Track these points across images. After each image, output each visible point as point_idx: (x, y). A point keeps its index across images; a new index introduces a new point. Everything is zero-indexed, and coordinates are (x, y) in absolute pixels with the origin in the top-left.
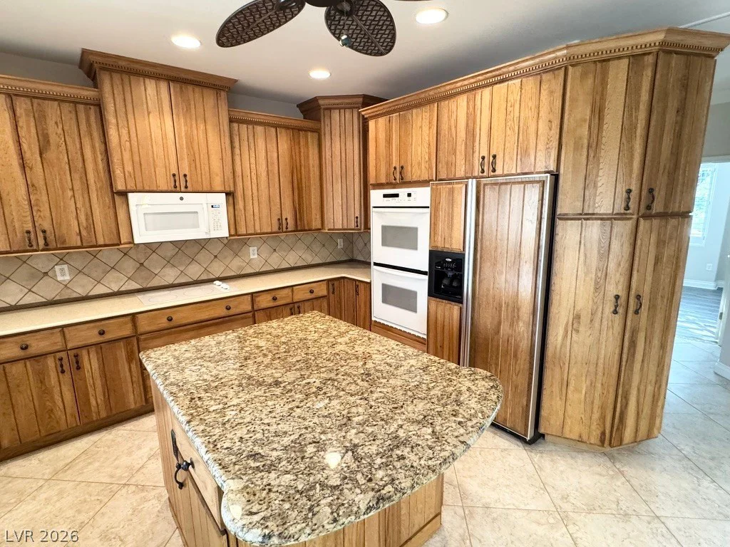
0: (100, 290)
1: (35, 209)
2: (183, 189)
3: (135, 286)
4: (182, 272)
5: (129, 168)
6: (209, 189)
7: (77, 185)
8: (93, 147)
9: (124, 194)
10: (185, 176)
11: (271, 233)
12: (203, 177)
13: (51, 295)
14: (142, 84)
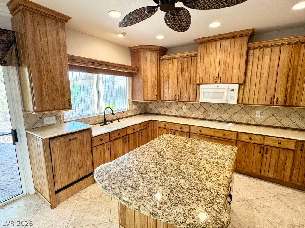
0: (193, 116)
1: (178, 89)
2: (219, 83)
3: (203, 117)
4: (220, 116)
5: (201, 76)
6: (230, 82)
7: (188, 82)
8: (194, 70)
9: (199, 85)
10: (221, 77)
11: (264, 105)
12: (229, 77)
13: (181, 114)
14: (211, 45)
